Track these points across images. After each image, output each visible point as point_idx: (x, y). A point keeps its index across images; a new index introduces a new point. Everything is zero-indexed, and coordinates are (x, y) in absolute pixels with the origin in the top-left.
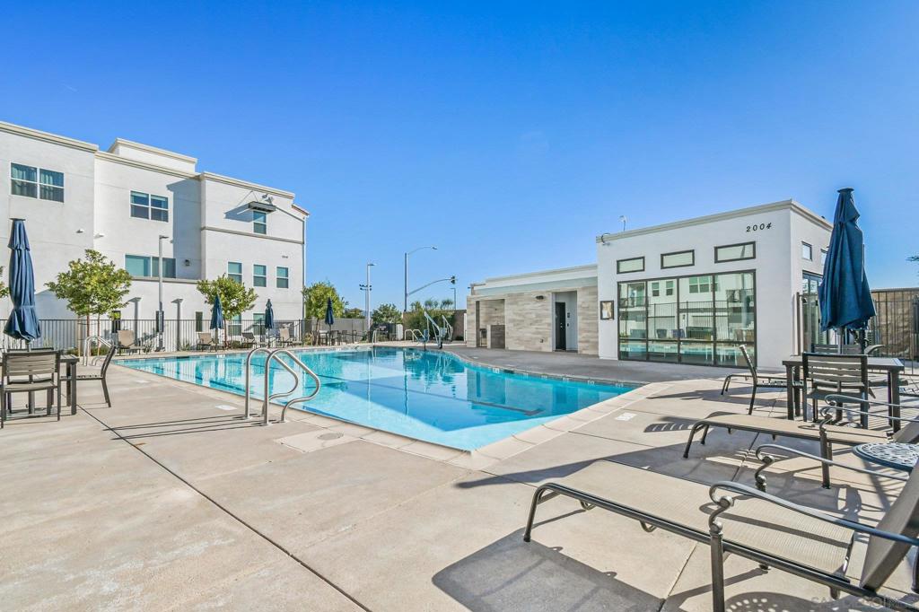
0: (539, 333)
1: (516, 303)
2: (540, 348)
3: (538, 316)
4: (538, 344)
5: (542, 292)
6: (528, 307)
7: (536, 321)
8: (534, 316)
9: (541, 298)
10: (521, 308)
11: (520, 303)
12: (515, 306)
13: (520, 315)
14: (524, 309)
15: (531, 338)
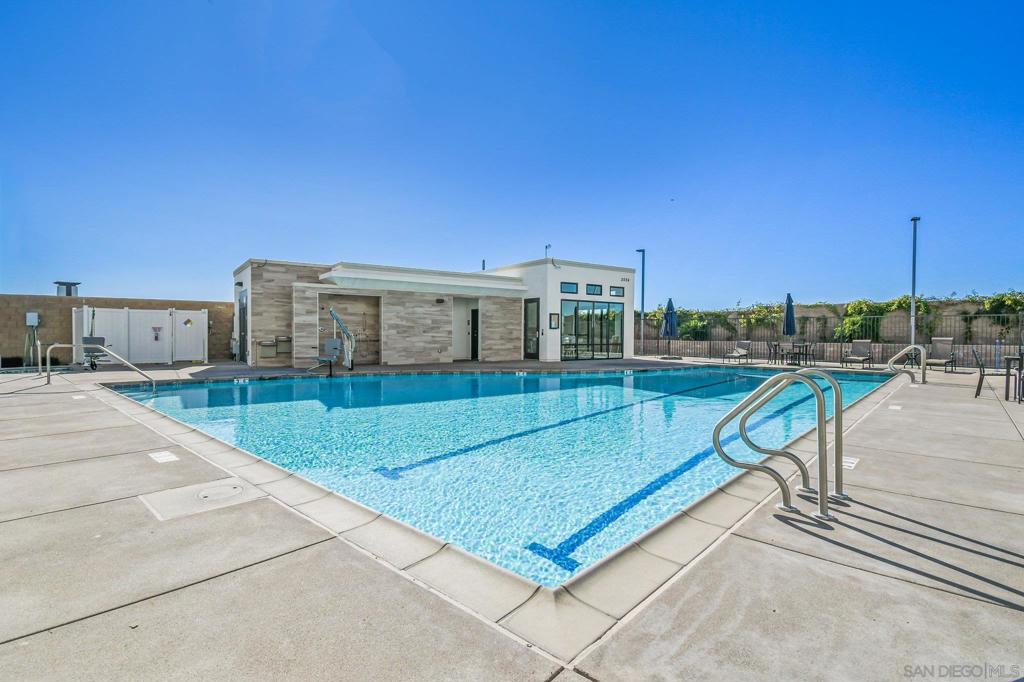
0: (435, 342)
1: (402, 304)
2: (438, 359)
3: (434, 322)
4: (435, 355)
5: (441, 295)
6: (419, 310)
7: (433, 328)
8: (430, 322)
9: (440, 301)
10: (411, 310)
11: (407, 304)
12: (399, 308)
13: (408, 320)
14: (413, 313)
15: (425, 348)
